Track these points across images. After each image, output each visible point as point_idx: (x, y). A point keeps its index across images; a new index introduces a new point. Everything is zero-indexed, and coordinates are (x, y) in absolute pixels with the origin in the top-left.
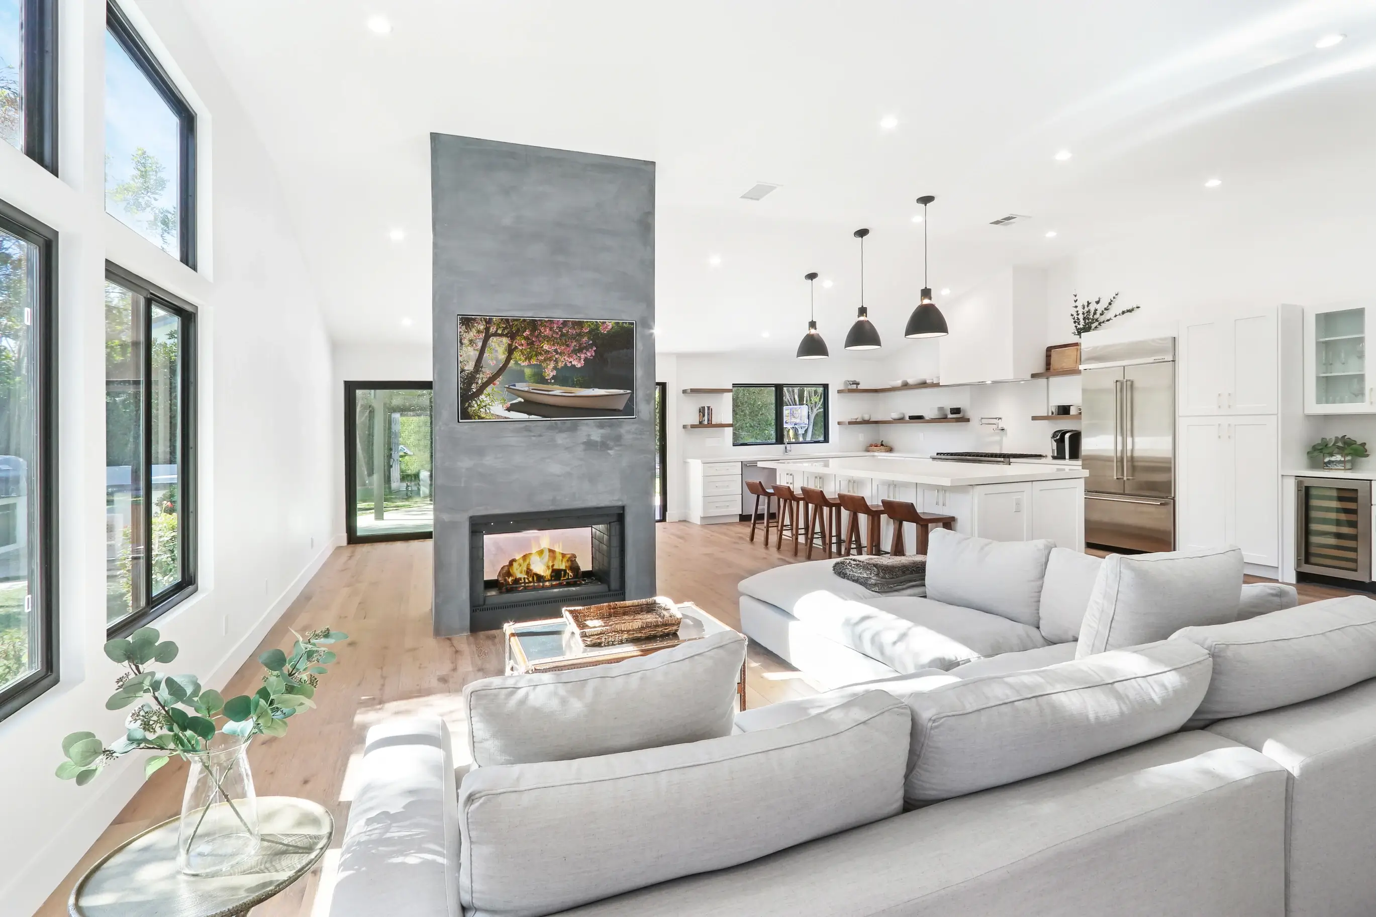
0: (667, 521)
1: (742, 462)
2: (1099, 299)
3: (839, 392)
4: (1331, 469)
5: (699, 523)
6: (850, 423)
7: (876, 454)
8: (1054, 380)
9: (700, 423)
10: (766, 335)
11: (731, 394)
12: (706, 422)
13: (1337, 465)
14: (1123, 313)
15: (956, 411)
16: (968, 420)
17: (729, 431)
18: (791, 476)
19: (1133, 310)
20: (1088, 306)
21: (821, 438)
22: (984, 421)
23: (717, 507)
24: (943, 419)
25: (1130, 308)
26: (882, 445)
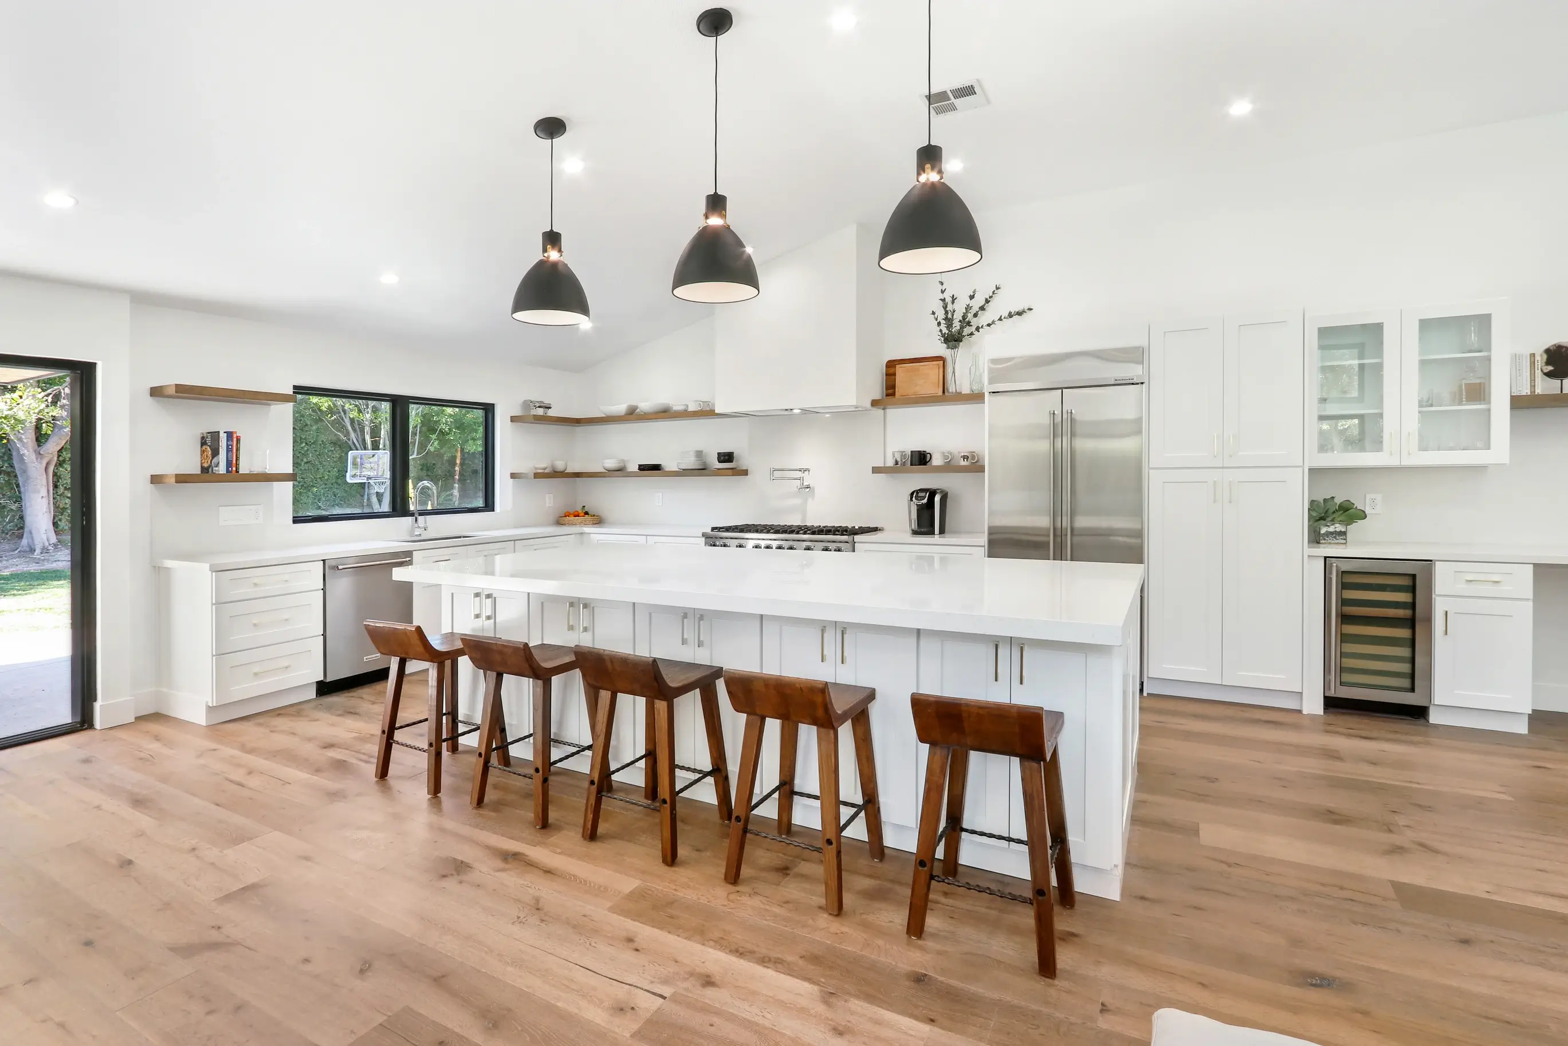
0: (98, 723)
1: (324, 561)
2: (974, 292)
3: (514, 419)
4: (1330, 543)
5: (203, 721)
6: (537, 476)
7: (587, 529)
8: (893, 413)
9: (205, 470)
10: (389, 279)
11: (290, 406)
12: (222, 469)
13: (1337, 537)
14: (1010, 315)
15: (727, 457)
16: (745, 473)
17: (286, 489)
18: (489, 601)
19: (1024, 311)
20: (953, 302)
21: (480, 503)
22: (777, 474)
23: (256, 674)
24: (702, 470)
25: (1019, 309)
26: (586, 513)
